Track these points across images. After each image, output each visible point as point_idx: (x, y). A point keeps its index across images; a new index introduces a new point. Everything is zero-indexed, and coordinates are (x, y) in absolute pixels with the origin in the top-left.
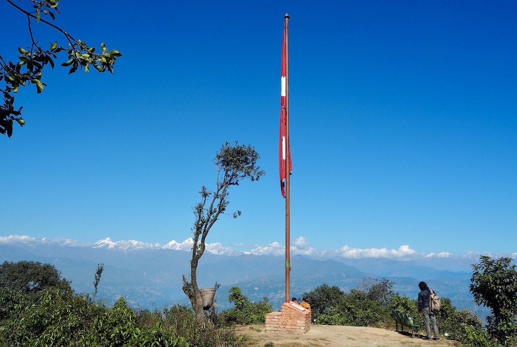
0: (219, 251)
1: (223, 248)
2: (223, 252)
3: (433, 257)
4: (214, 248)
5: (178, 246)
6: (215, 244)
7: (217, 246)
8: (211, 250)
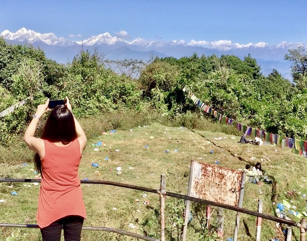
0: (53, 41)
1: (56, 38)
2: (56, 42)
3: (250, 47)
4: (48, 38)
5: (12, 36)
6: (48, 34)
7: (51, 36)
8: (45, 40)
